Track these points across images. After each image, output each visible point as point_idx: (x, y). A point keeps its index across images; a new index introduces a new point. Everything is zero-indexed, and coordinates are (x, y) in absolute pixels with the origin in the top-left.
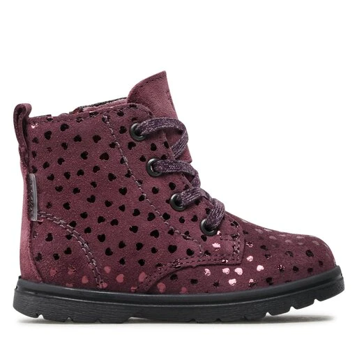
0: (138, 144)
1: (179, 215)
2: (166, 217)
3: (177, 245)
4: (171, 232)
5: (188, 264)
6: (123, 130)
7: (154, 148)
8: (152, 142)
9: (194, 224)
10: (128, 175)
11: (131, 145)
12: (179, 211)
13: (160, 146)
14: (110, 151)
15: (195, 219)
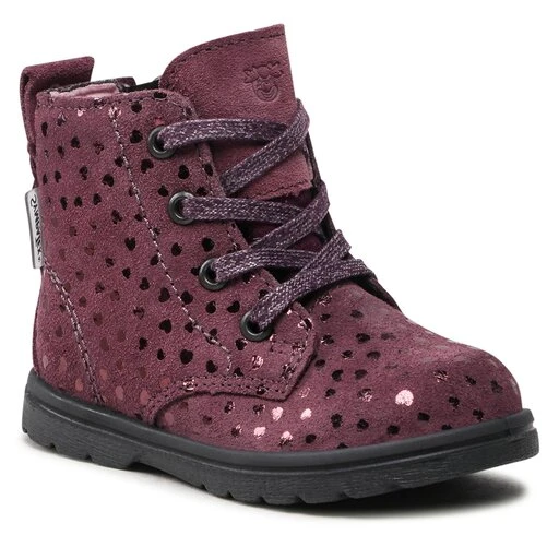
0: (157, 164)
1: (208, 298)
2: (187, 298)
3: (194, 352)
4: (189, 328)
5: (205, 388)
6: (136, 137)
7: (184, 173)
8: (184, 162)
9: (231, 317)
10: (139, 218)
11: (146, 165)
12: (212, 291)
13: (195, 171)
14: (116, 172)
15: (234, 308)
